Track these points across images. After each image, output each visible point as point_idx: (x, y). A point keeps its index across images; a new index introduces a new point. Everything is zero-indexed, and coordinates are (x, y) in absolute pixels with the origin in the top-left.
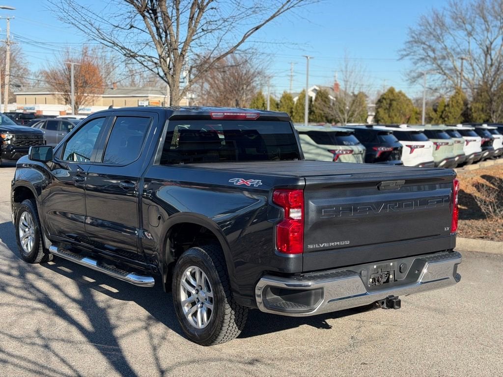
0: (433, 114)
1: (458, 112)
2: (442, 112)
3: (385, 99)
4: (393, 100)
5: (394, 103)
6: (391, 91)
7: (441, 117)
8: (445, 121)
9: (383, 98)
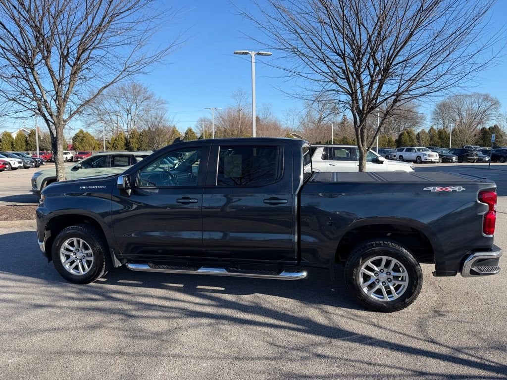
0: (109, 145)
1: (122, 143)
2: (114, 144)
3: (79, 136)
4: (84, 137)
5: (85, 139)
6: (81, 132)
7: (113, 146)
8: (116, 149)
9: (77, 136)
